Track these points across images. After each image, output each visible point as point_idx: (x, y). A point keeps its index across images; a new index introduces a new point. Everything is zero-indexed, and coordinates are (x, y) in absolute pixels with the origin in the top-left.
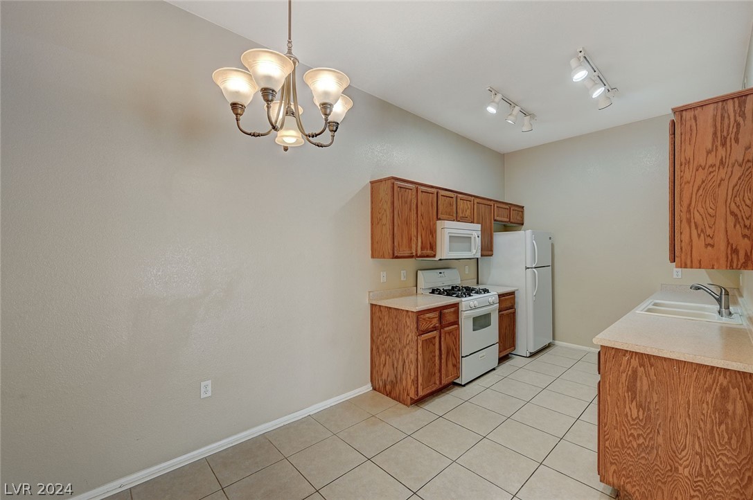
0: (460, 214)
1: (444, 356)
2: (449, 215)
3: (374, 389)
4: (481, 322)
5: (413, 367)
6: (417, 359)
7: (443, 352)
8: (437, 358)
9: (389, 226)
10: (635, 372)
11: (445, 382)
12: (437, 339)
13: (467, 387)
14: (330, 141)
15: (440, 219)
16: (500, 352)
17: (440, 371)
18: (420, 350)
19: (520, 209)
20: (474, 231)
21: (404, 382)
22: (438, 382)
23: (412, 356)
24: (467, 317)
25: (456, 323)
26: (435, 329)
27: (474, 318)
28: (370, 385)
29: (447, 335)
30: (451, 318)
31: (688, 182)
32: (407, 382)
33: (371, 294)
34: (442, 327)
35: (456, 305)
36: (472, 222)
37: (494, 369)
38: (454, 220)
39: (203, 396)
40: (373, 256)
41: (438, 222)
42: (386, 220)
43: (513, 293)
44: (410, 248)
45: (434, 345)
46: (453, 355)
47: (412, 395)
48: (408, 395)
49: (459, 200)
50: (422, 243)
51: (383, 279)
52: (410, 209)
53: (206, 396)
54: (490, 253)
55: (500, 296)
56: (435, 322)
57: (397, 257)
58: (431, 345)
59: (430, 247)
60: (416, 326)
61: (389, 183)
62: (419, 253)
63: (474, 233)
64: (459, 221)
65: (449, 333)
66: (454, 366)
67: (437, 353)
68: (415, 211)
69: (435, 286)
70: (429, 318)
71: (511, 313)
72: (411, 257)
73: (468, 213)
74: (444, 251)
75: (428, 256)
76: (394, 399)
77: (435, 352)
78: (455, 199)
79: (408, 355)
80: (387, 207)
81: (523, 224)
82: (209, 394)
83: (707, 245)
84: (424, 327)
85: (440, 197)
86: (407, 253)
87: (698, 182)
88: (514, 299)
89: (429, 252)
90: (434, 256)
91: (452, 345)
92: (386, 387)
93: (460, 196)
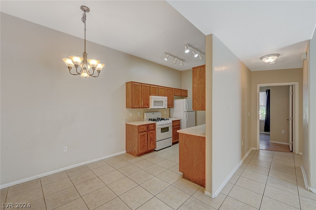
0: (160, 93)
1: (149, 141)
2: (155, 93)
3: (127, 152)
4: (165, 130)
5: (137, 144)
6: (138, 141)
7: (149, 139)
8: (146, 141)
9: (131, 98)
10: (185, 139)
11: (149, 149)
12: (146, 135)
13: (158, 151)
14: (98, 75)
15: (151, 95)
16: (173, 140)
17: (147, 145)
18: (139, 138)
19: (186, 91)
20: (164, 99)
21: (135, 149)
22: (146, 149)
23: (137, 140)
24: (158, 128)
25: (155, 130)
26: (145, 131)
27: (161, 129)
28: (125, 151)
29: (151, 134)
30: (152, 128)
31: (195, 88)
32: (136, 149)
33: (126, 120)
34: (148, 131)
35: (154, 124)
36: (164, 96)
37: (171, 146)
38: (157, 96)
39: (64, 151)
40: (126, 108)
41: (150, 96)
42: (130, 96)
43: (179, 120)
44: (139, 104)
45: (145, 137)
46: (153, 140)
47: (137, 153)
48: (136, 153)
49: (159, 88)
50: (144, 103)
51: (131, 115)
52: (139, 92)
53: (65, 151)
54: (172, 107)
55: (173, 121)
56: (145, 129)
57: (133, 108)
58: (144, 137)
59: (146, 105)
60: (138, 130)
61: (131, 83)
62: (142, 107)
63: (164, 100)
64: (159, 96)
65: (151, 133)
66: (153, 144)
67: (146, 139)
68: (141, 93)
69: (151, 118)
70: (143, 128)
71: (178, 127)
72: (140, 108)
73: (163, 93)
74: (152, 106)
75: (146, 108)
76: (132, 155)
77: (145, 139)
78: (157, 88)
79: (136, 140)
80: (130, 91)
81: (187, 96)
82: (66, 151)
83: (198, 104)
84: (141, 131)
85: (151, 88)
86: (137, 106)
87: (197, 87)
88: (180, 122)
89: (146, 106)
90: (149, 108)
91: (152, 137)
92: (130, 152)
93: (159, 87)
